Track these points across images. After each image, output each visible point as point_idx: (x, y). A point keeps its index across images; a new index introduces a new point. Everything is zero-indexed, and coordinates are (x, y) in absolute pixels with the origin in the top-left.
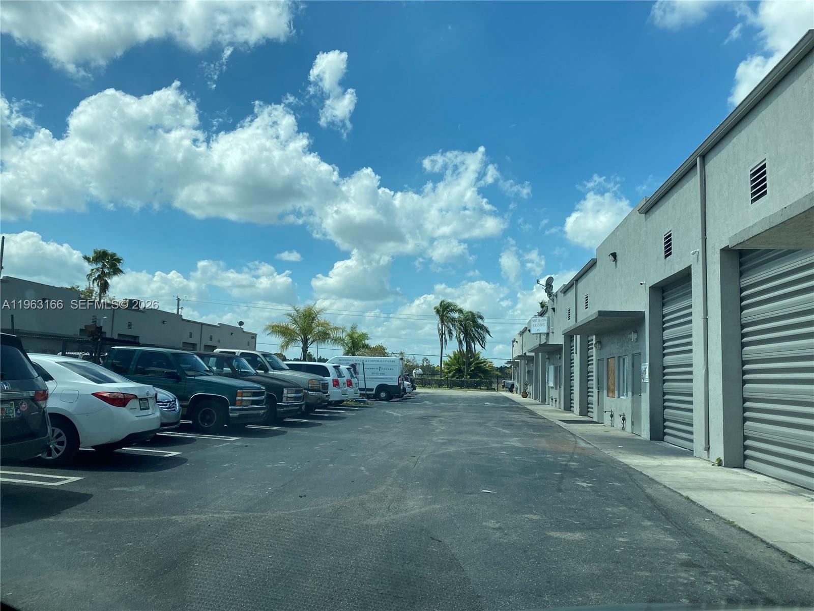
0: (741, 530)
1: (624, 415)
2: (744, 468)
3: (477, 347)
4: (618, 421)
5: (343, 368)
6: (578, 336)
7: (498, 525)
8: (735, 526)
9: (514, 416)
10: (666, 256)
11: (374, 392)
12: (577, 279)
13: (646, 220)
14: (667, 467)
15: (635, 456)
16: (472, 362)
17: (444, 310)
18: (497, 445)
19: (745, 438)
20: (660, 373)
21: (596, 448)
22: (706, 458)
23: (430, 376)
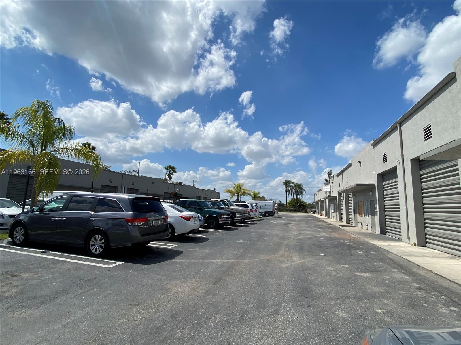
0: (437, 274)
1: (367, 224)
2: (426, 247)
3: (300, 197)
4: (365, 226)
5: (254, 205)
6: (344, 193)
7: (333, 269)
8: (432, 272)
9: (320, 224)
10: (384, 162)
11: (263, 214)
12: (343, 171)
13: (374, 148)
14: (393, 246)
15: (377, 241)
16: (298, 202)
17: (287, 183)
18: (318, 236)
19: (426, 235)
20: (383, 208)
21: (359, 237)
22: (408, 242)
23: (281, 207)
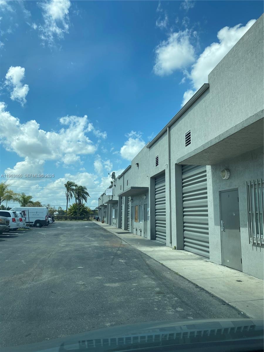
0: (180, 276)
1: (141, 229)
2: (184, 250)
3: (83, 202)
4: (139, 232)
6: (124, 197)
7: (83, 283)
8: (178, 274)
9: (97, 232)
10: (156, 166)
11: (33, 224)
12: (124, 173)
13: (149, 151)
14: (156, 251)
15: (144, 247)
16: (81, 208)
17: (69, 186)
18: (88, 246)
19: (184, 238)
20: (154, 212)
21: (129, 244)
23: (62, 216)
